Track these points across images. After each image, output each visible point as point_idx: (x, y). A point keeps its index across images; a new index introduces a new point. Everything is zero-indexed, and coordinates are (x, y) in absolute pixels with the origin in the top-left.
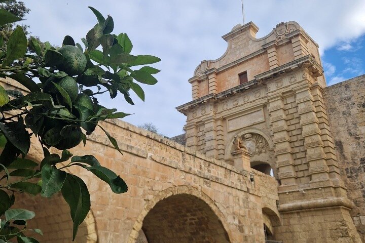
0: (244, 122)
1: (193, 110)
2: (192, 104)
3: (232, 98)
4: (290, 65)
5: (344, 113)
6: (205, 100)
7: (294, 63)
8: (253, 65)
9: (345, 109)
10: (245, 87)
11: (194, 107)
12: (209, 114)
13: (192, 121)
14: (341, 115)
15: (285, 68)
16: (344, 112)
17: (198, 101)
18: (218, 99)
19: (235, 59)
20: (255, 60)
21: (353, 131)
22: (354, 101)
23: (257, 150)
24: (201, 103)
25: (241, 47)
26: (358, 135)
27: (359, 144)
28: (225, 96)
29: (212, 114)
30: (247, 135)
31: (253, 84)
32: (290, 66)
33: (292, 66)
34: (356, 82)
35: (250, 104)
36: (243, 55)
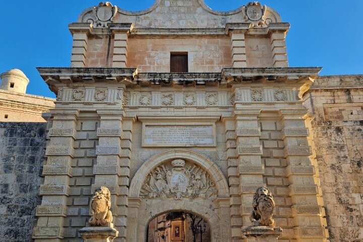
0: (177, 137)
1: (76, 85)
2: (82, 74)
3: (164, 89)
4: (288, 72)
5: (333, 167)
6: (115, 75)
7: (295, 72)
8: (201, 47)
9: (335, 161)
10: (198, 79)
11: (82, 81)
12: (114, 104)
13: (71, 105)
14: (329, 169)
15: (278, 74)
16: (333, 165)
17: (97, 72)
18: (138, 82)
19: (168, 25)
20: (205, 41)
21: (343, 196)
22: (346, 153)
23: (190, 192)
24: (104, 77)
25: (182, 10)
26: (351, 205)
27: (352, 217)
28: (154, 81)
29: (120, 106)
30: (179, 161)
31: (213, 79)
32: (288, 74)
33: (291, 74)
34: (351, 128)
35: (195, 109)
36: (182, 24)
